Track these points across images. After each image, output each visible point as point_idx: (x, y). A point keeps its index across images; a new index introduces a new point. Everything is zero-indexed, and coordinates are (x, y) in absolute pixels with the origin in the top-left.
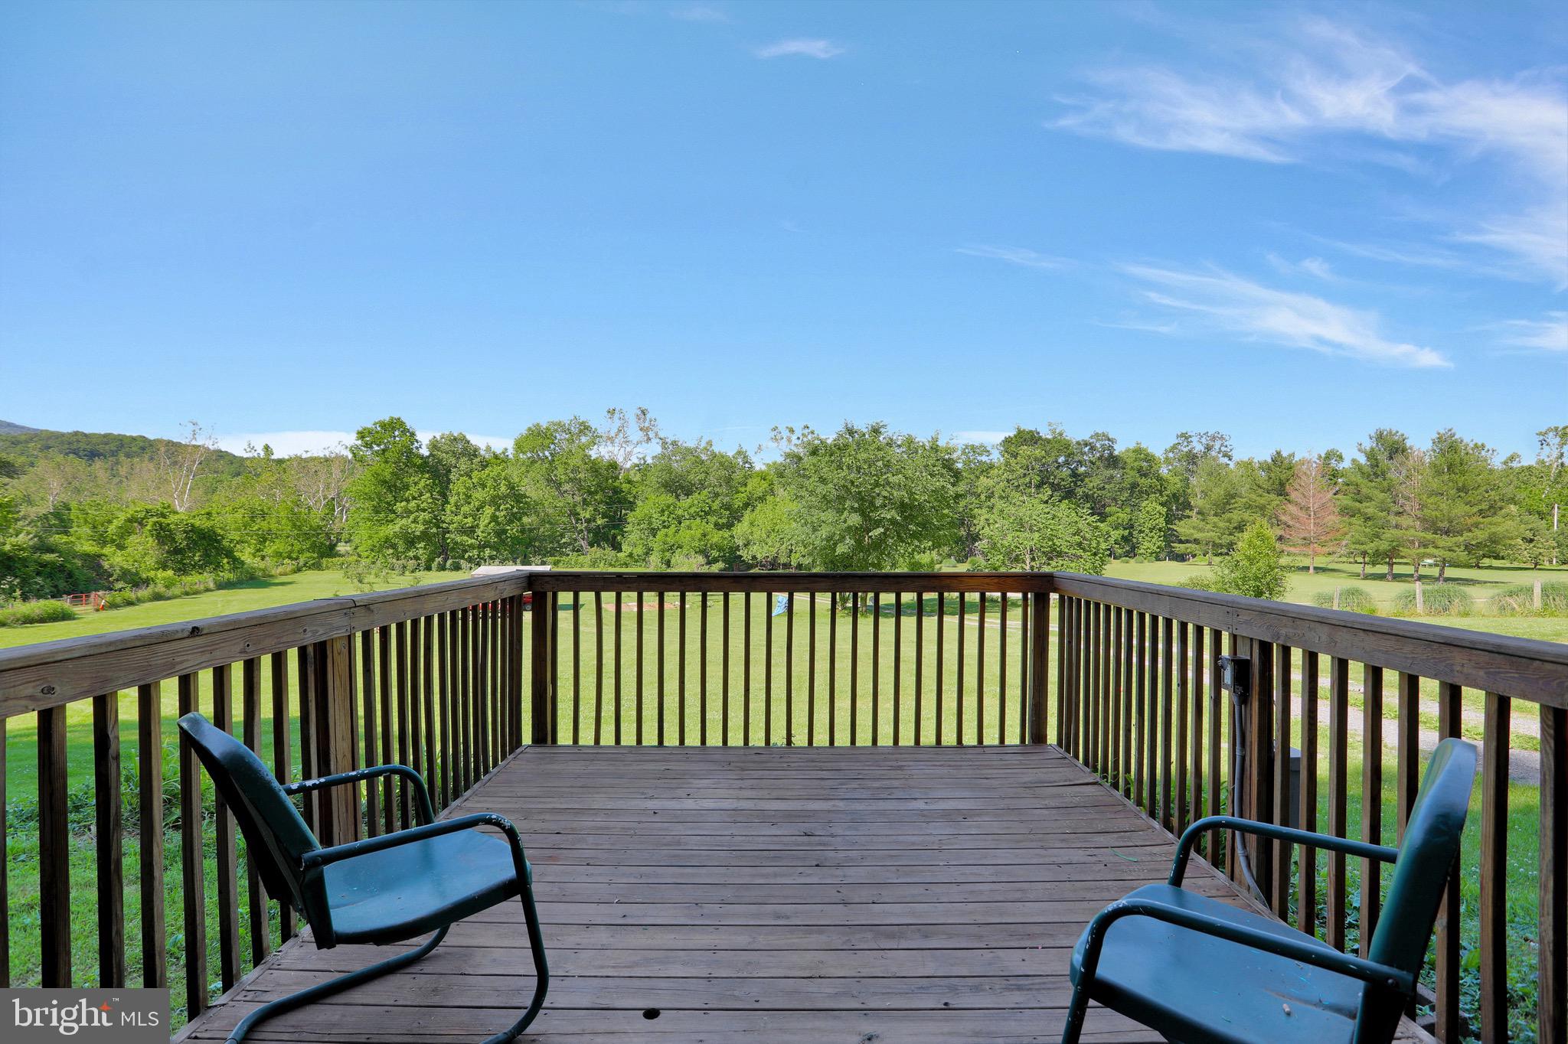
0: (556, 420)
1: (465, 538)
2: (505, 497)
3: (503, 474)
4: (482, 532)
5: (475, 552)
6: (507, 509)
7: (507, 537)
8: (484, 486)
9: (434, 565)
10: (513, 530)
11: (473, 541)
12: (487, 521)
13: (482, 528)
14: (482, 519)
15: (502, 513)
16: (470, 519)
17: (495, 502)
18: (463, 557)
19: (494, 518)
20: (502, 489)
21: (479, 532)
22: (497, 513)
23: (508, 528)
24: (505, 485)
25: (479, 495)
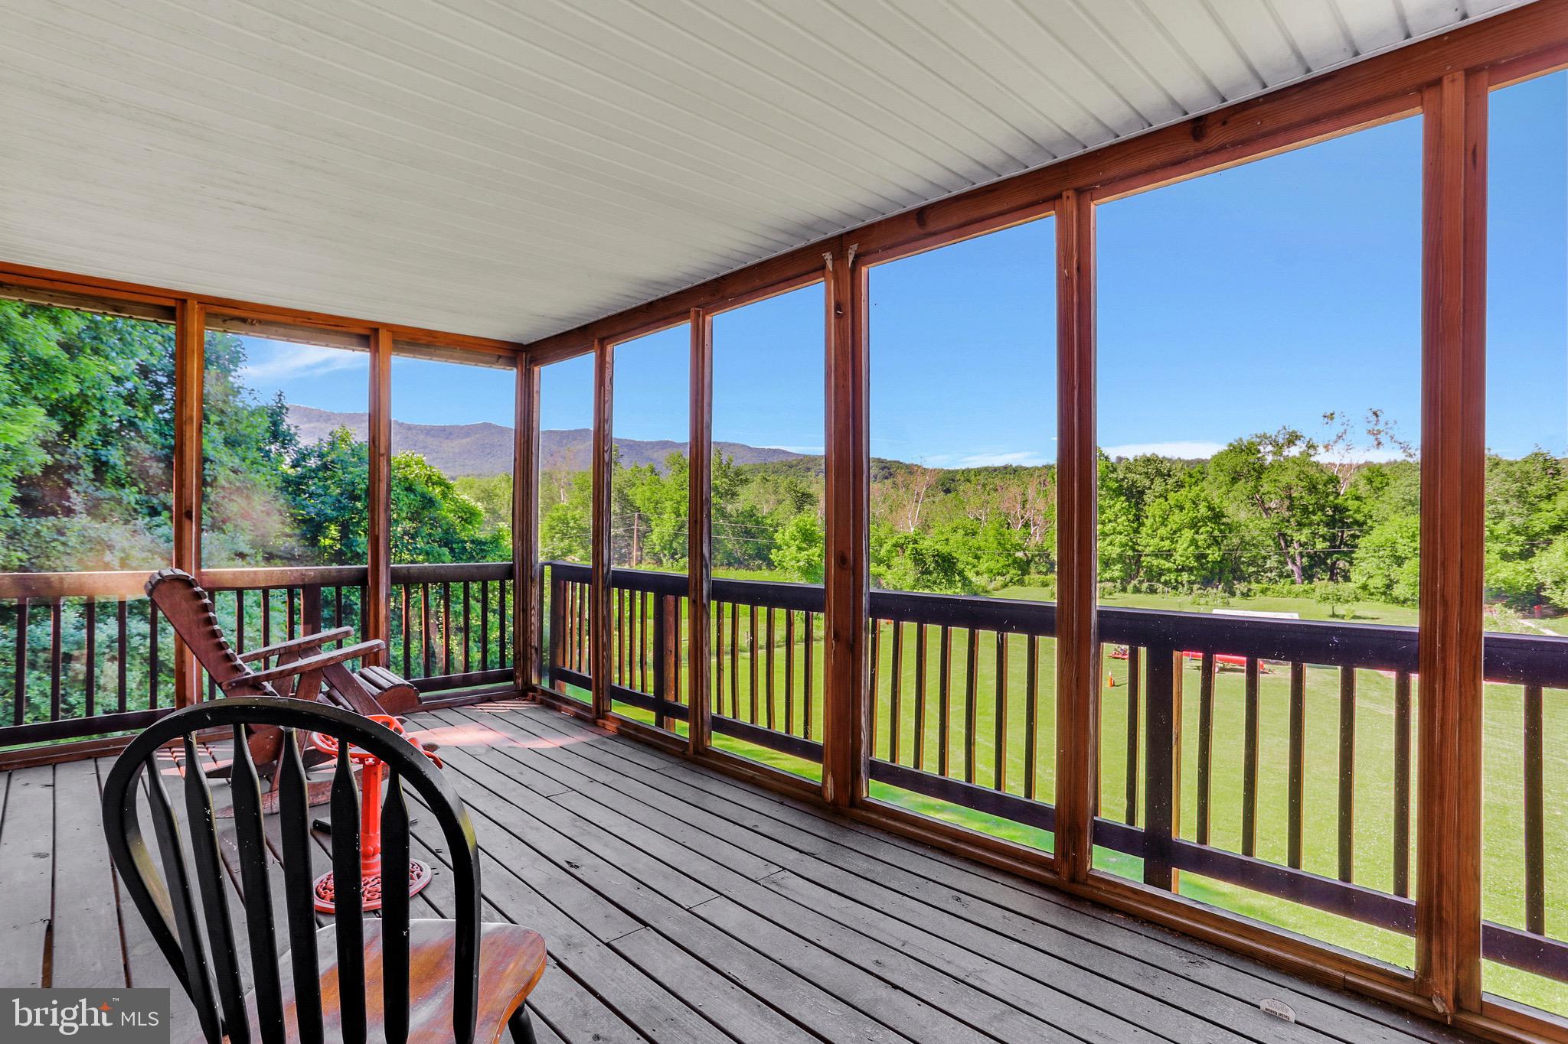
0: (1260, 432)
1: (1162, 562)
2: (1205, 520)
3: (1203, 495)
4: (1181, 556)
5: (1173, 576)
6: (1207, 532)
7: (1208, 562)
8: (1182, 508)
9: (1130, 587)
10: (1214, 555)
11: (1171, 565)
12: (1185, 545)
13: (1180, 553)
14: (1180, 543)
15: (1202, 537)
16: (1167, 543)
17: (1194, 525)
18: (1159, 581)
19: (1193, 542)
20: (1201, 511)
21: (1177, 556)
22: (1196, 536)
23: (1210, 552)
24: (1204, 506)
25: (1177, 518)
